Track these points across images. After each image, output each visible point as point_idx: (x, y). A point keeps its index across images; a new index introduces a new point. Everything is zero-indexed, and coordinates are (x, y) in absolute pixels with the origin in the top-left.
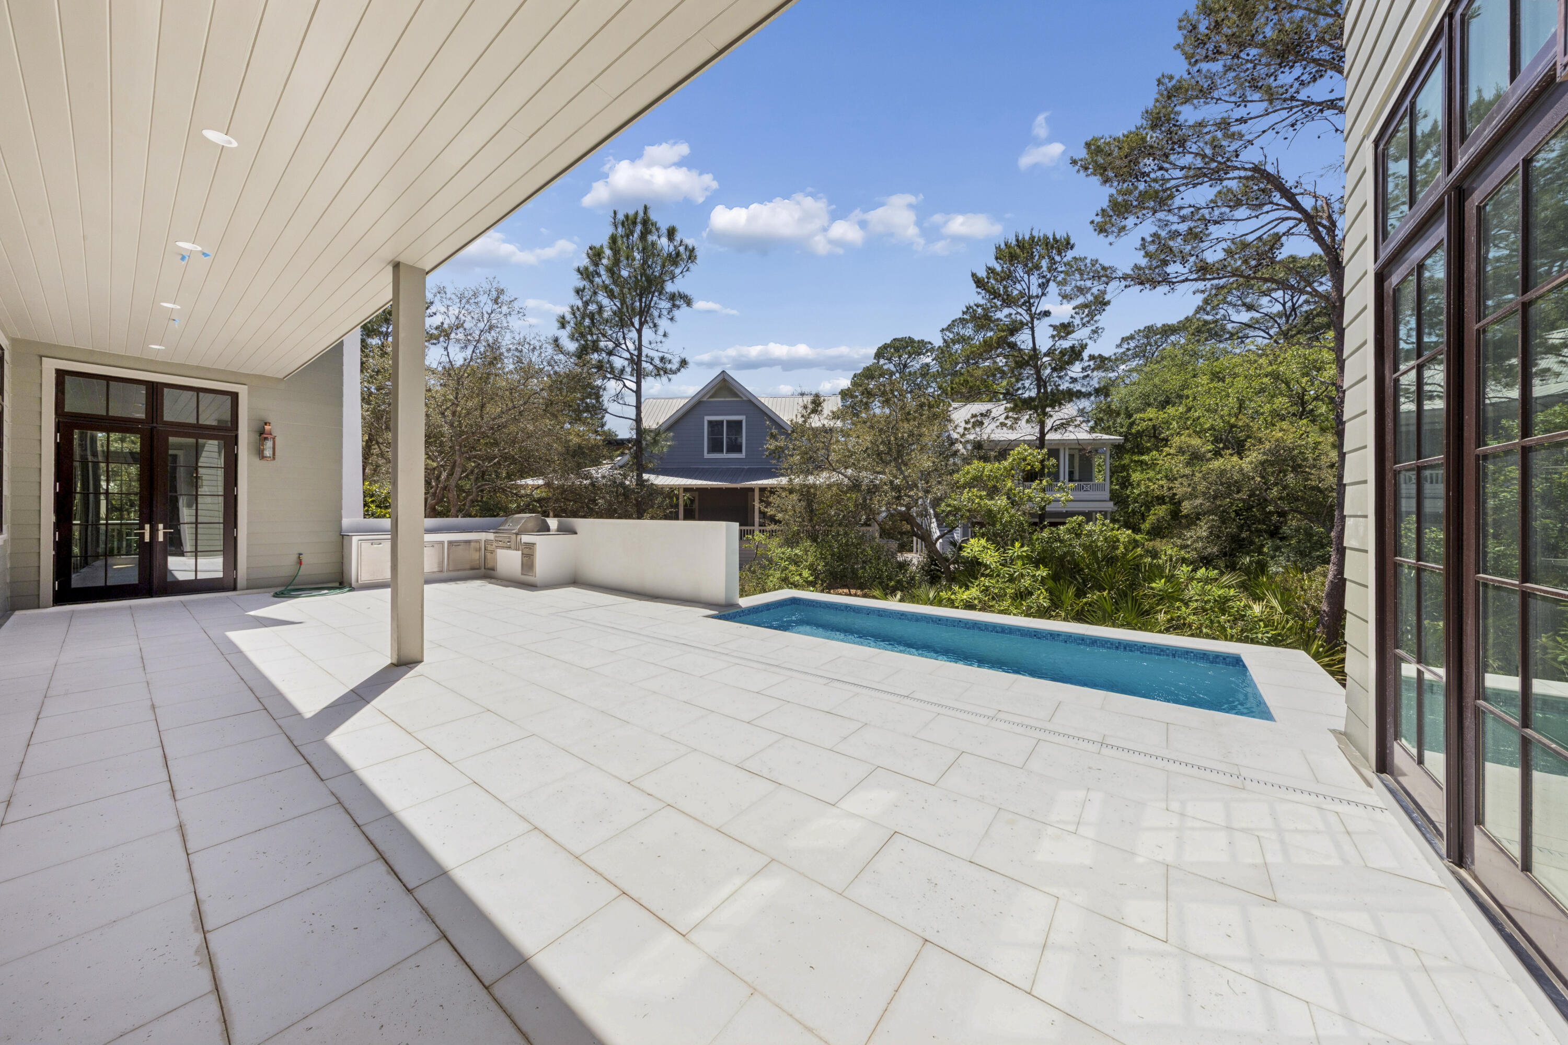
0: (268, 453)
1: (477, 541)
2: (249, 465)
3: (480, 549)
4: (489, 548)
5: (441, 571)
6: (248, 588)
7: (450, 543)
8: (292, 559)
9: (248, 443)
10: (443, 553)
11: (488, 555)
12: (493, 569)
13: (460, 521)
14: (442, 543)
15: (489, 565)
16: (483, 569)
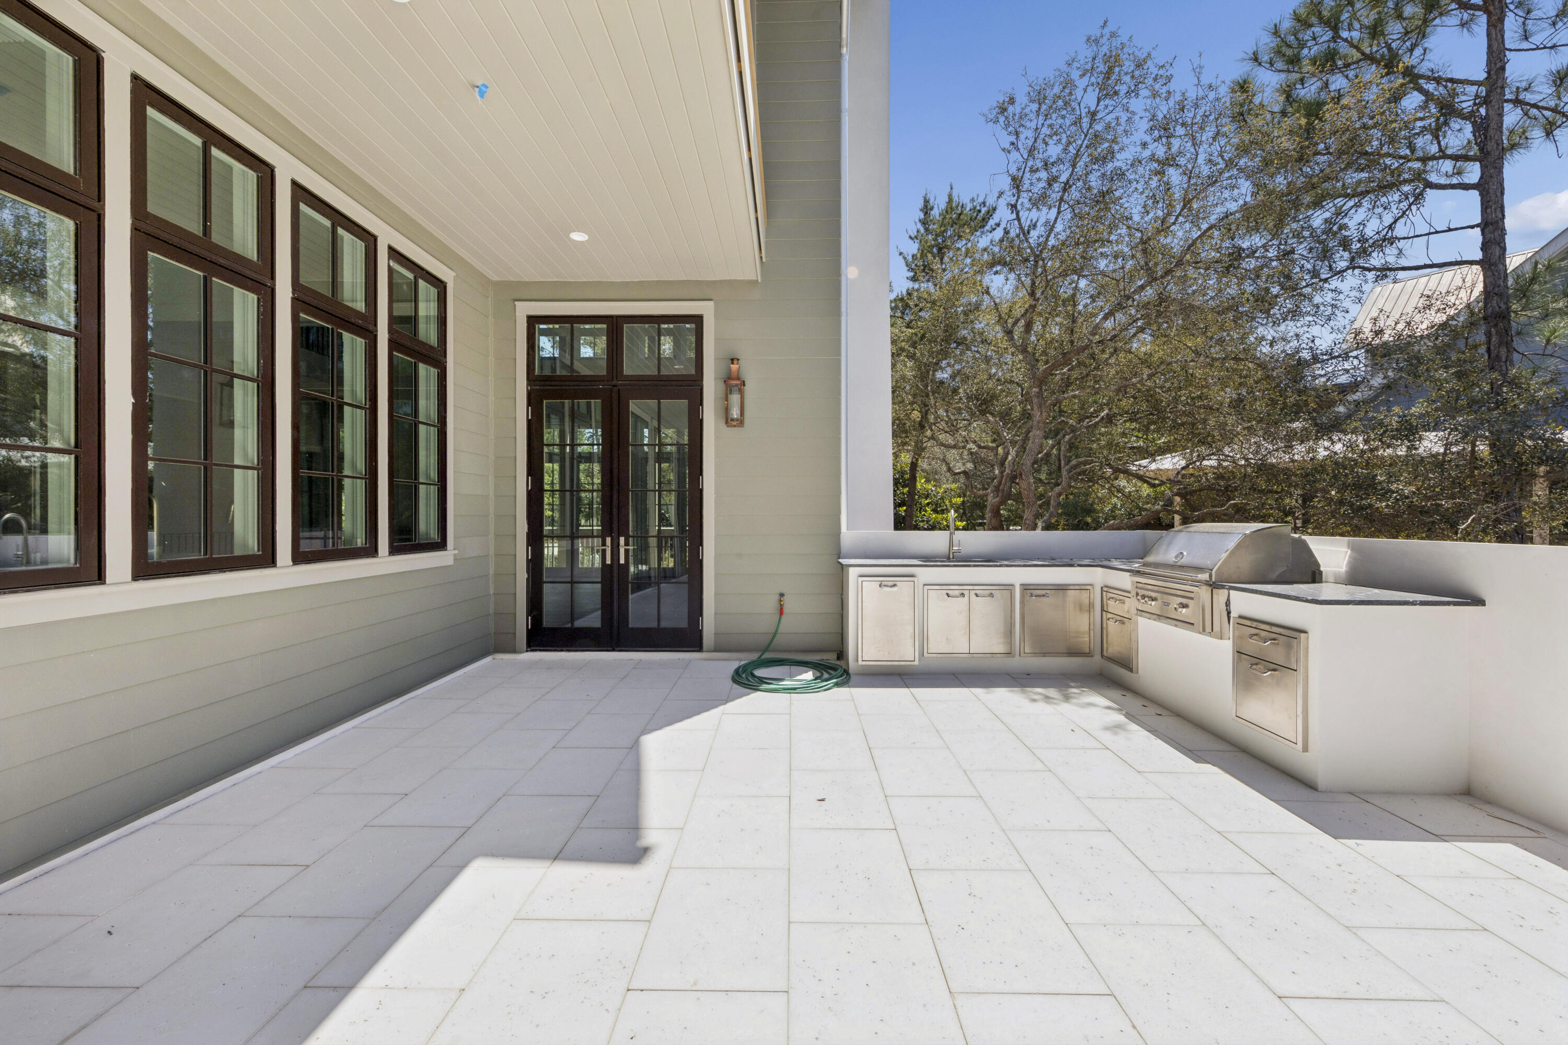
0: (735, 413)
1: (1082, 588)
2: (717, 437)
3: (1091, 606)
4: (1112, 606)
5: (1009, 654)
6: (716, 650)
7: (1026, 588)
8: (771, 604)
9: (715, 399)
10: (1012, 610)
11: (1112, 627)
12: (1127, 663)
13: (1039, 537)
14: (1009, 587)
15: (1115, 647)
16: (1097, 657)
